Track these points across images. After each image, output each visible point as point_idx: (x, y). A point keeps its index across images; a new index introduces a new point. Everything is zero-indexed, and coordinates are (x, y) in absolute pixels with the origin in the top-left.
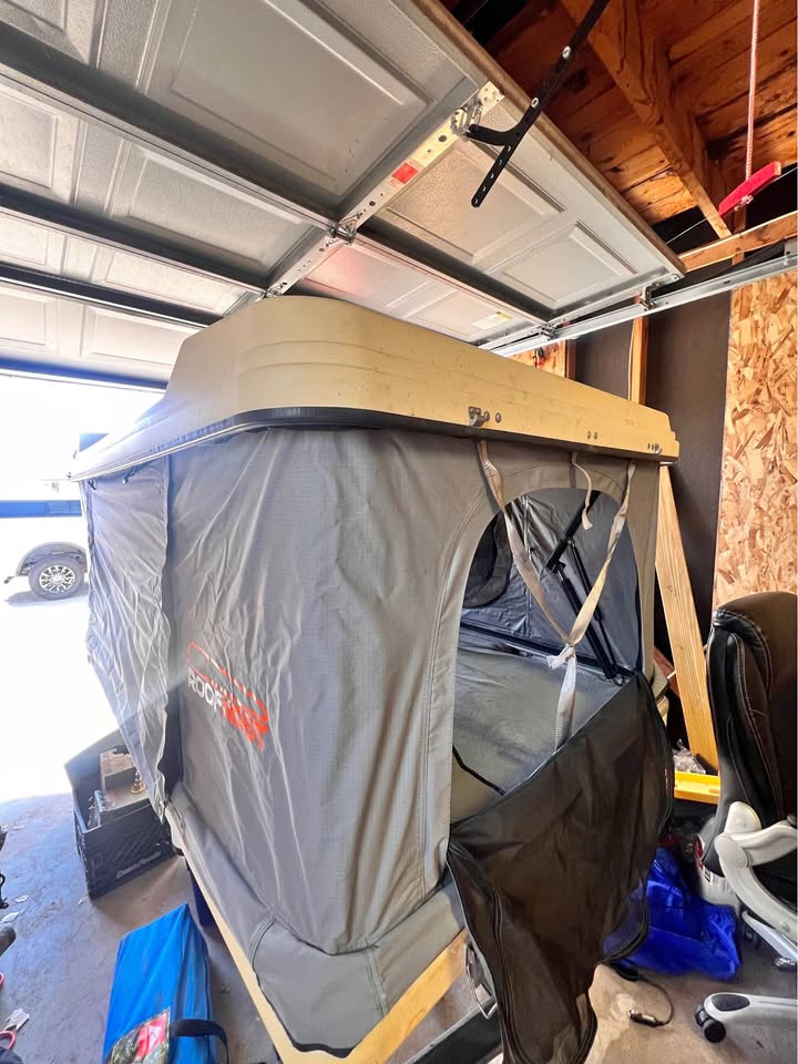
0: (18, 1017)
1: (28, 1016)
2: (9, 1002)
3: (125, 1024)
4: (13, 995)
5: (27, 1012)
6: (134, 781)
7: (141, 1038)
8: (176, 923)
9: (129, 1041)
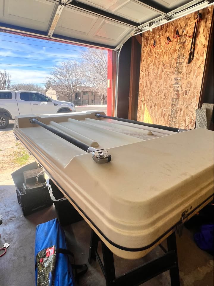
0: (6, 245)
1: (9, 245)
2: (3, 241)
3: (41, 248)
4: (4, 239)
5: (9, 244)
6: (36, 181)
7: (47, 252)
8: (54, 223)
9: (43, 252)
